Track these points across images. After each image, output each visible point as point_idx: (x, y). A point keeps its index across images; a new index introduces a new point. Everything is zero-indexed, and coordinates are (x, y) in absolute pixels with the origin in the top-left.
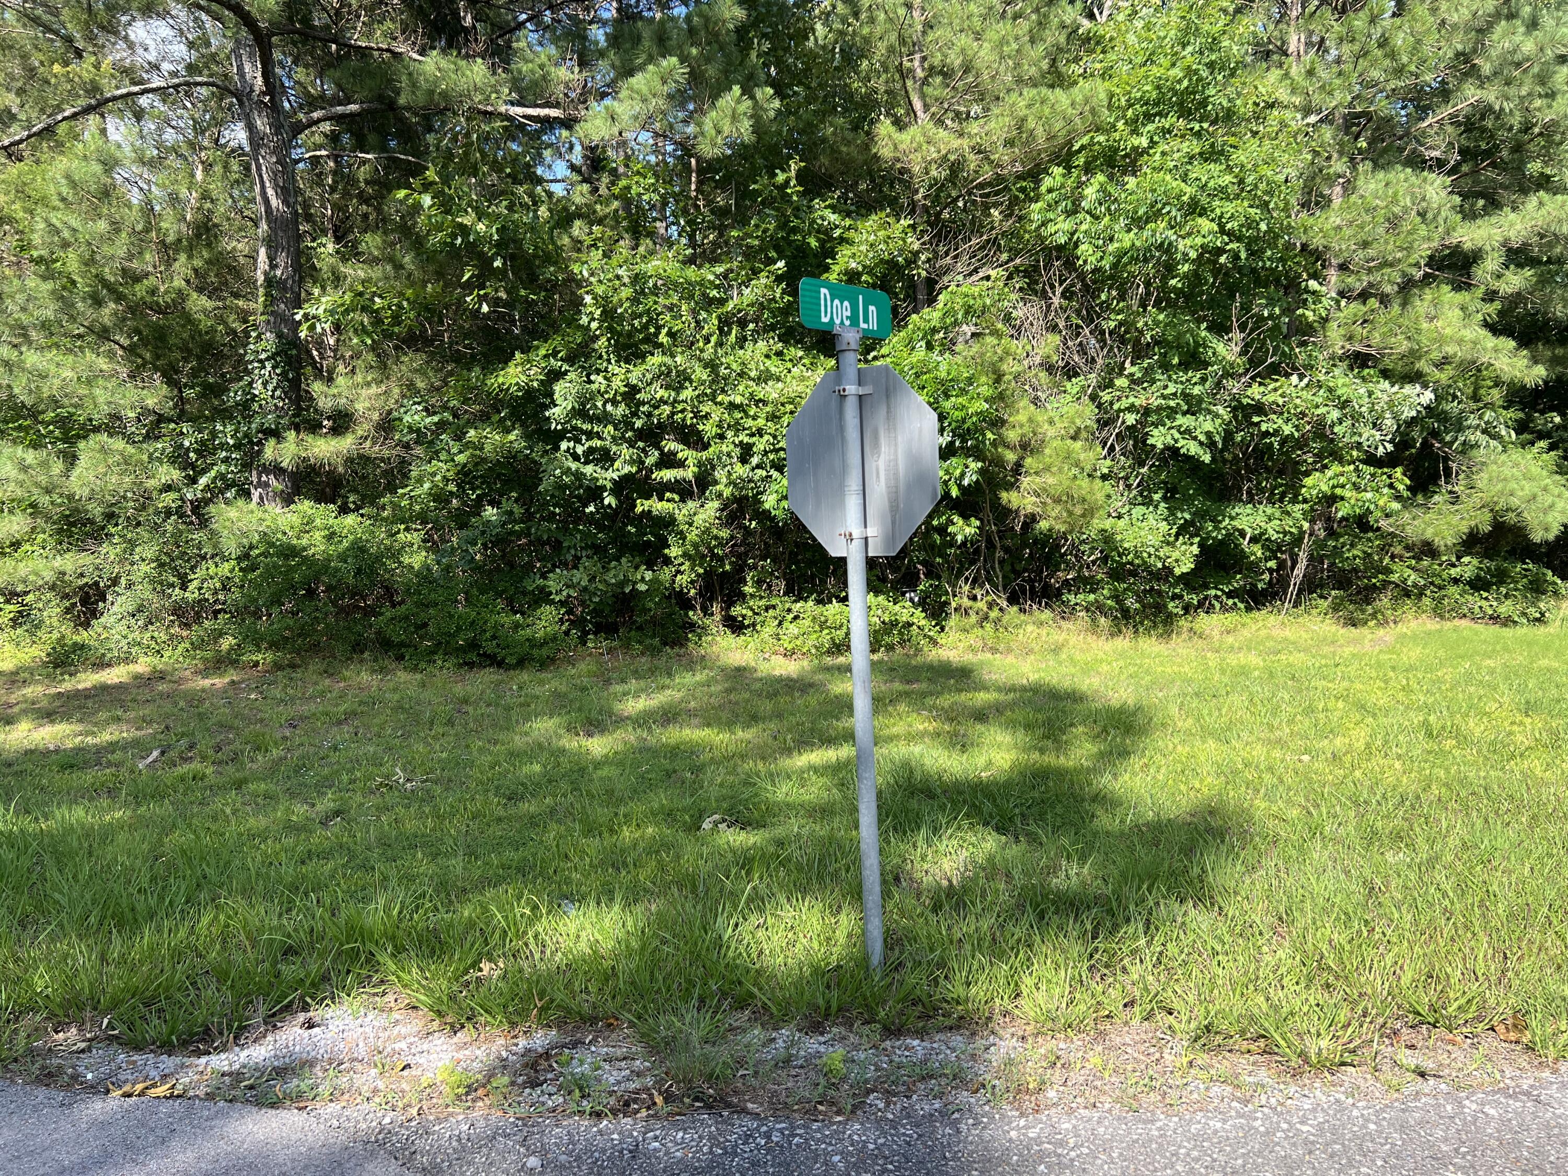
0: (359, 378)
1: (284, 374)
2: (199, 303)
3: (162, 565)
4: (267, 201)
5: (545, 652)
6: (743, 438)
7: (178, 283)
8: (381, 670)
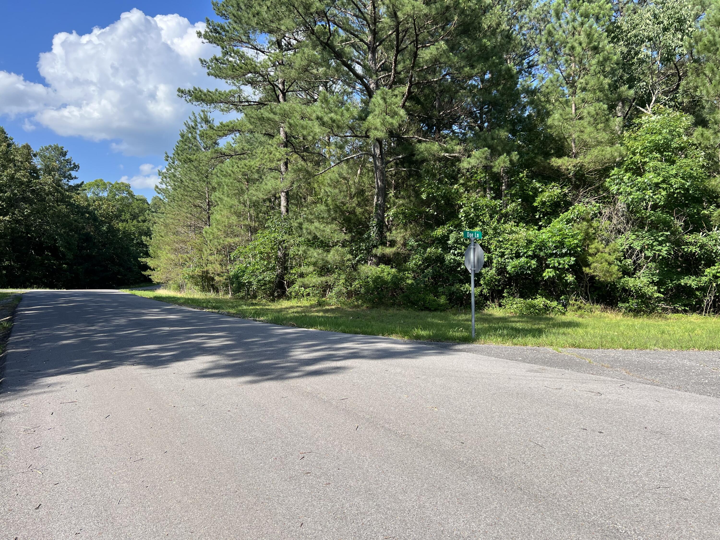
0: (398, 231)
1: (379, 230)
2: (359, 210)
3: (346, 281)
4: (378, 183)
5: (442, 308)
6: (502, 250)
7: (354, 205)
8: (399, 310)
